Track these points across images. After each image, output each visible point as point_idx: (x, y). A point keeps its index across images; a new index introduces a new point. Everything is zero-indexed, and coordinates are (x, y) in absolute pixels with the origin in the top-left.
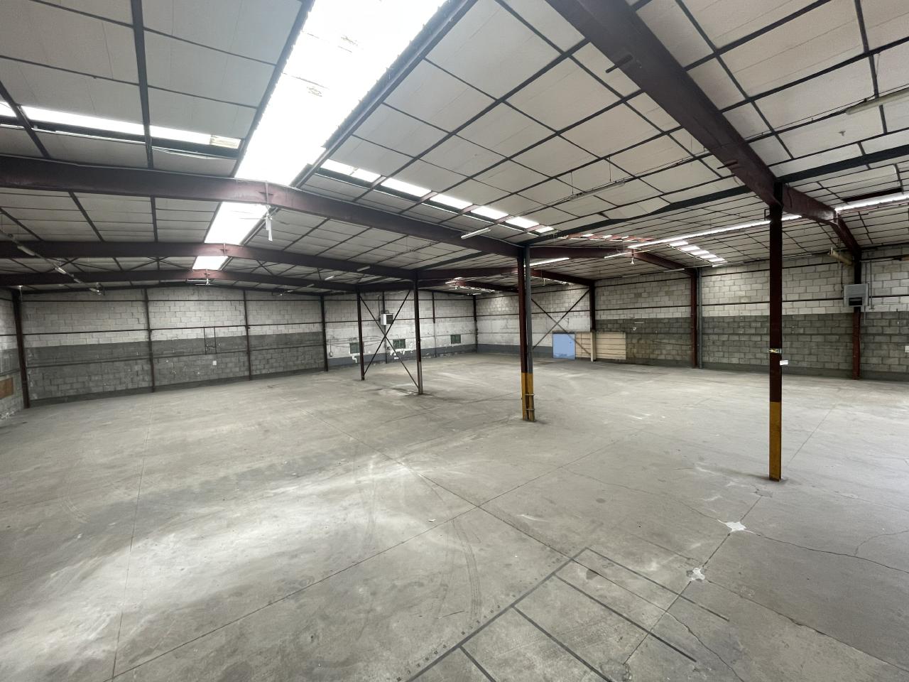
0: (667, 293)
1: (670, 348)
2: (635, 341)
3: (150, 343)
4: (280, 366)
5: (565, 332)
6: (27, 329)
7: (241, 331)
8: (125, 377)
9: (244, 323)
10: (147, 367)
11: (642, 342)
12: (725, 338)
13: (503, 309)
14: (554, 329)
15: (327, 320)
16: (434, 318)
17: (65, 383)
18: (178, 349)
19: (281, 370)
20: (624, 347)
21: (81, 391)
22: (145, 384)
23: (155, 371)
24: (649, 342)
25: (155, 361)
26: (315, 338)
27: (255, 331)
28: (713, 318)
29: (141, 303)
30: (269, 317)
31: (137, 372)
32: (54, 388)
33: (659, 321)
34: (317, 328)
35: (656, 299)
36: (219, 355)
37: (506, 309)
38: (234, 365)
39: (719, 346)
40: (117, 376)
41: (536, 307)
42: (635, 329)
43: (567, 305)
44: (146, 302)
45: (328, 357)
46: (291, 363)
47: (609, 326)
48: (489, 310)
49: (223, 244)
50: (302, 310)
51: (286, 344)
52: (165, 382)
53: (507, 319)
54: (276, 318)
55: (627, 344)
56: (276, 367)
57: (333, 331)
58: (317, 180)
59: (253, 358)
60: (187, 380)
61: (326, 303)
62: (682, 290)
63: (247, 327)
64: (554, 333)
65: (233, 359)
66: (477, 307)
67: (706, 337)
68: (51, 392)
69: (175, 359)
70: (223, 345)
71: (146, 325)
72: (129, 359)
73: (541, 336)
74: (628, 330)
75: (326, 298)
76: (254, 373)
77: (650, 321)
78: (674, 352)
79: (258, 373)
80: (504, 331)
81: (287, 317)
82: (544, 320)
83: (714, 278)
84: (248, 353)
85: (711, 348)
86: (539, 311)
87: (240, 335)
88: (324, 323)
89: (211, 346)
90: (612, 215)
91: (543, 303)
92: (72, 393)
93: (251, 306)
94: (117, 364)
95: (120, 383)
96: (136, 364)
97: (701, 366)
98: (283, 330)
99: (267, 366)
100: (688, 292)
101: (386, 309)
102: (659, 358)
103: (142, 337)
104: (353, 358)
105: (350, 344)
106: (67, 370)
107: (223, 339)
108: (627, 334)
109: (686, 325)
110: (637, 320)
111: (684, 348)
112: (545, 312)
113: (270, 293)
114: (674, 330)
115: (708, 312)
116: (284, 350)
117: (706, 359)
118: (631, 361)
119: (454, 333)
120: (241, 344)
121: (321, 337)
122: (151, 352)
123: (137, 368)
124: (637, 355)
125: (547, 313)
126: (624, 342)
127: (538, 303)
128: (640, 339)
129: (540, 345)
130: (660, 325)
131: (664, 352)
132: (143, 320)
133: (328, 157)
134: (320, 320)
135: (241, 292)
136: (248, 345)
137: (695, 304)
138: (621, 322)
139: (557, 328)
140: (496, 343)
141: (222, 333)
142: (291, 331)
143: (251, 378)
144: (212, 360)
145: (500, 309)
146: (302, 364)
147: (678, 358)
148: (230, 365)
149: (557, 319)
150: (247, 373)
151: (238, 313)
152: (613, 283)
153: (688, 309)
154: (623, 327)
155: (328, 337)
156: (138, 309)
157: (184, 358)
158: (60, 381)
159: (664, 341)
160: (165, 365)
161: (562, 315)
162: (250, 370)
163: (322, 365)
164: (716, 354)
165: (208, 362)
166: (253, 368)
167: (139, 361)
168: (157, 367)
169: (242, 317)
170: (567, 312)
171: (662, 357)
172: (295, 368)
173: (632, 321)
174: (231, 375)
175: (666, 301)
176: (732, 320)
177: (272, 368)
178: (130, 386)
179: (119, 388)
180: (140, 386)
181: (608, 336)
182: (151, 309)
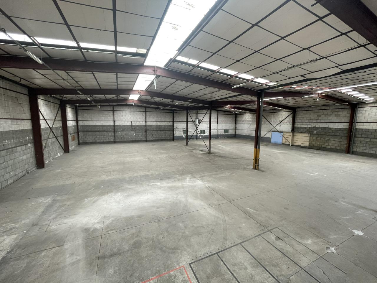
0: (336, 115)
1: (334, 143)
2: (314, 138)
3: (114, 126)
4: (157, 137)
5: (278, 132)
6: (79, 119)
7: (143, 123)
8: (107, 137)
9: (145, 120)
10: (113, 134)
11: (319, 138)
12: (368, 140)
13: (249, 119)
14: (273, 130)
15: (174, 120)
16: (218, 122)
17: (89, 138)
18: (124, 128)
19: (157, 139)
20: (308, 141)
21: (94, 141)
22: (112, 140)
23: (116, 136)
24: (322, 139)
25: (116, 132)
26: (170, 127)
27: (149, 123)
28: (362, 129)
29: (112, 111)
30: (154, 118)
31: (110, 136)
32: (86, 139)
33: (330, 129)
34: (171, 123)
35: (329, 118)
36: (136, 132)
37: (250, 120)
38: (141, 136)
39: (363, 144)
40: (104, 136)
41: (265, 119)
42: (315, 132)
43: (280, 119)
44: (113, 111)
45: (174, 135)
46: (161, 136)
47: (301, 130)
48: (242, 120)
49: (139, 90)
50: (166, 116)
51: (159, 129)
52: (118, 140)
53: (250, 124)
54: (156, 119)
55: (310, 139)
56: (155, 138)
57: (177, 125)
58: (174, 64)
59: (147, 133)
60: (125, 140)
61: (174, 114)
62: (345, 115)
63: (146, 122)
64: (273, 131)
65: (141, 133)
66: (237, 118)
67: (356, 139)
68: (85, 140)
69: (122, 132)
70: (138, 128)
71: (113, 119)
72: (108, 131)
73: (266, 132)
74: (311, 133)
75: (175, 112)
76: (148, 139)
77: (325, 129)
78: (336, 145)
79: (149, 139)
80: (248, 129)
81: (160, 119)
82: (268, 125)
83: (366, 109)
84: (146, 131)
85: (359, 145)
86: (266, 121)
87: (143, 125)
88: (173, 122)
89: (133, 128)
90: (308, 77)
91: (269, 117)
92: (91, 141)
93: (148, 114)
94: (104, 132)
95: (105, 139)
96: (110, 133)
97: (351, 153)
98: (158, 123)
99: (152, 137)
100: (349, 116)
101: (198, 117)
102: (327, 147)
103: (112, 123)
104: (184, 136)
105: (183, 131)
106: (90, 133)
107: (138, 126)
108: (311, 134)
109: (345, 132)
110: (317, 128)
111: (342, 143)
112: (269, 122)
113: (154, 109)
114: (338, 134)
115: (359, 126)
116: (159, 131)
117: (355, 150)
118: (311, 147)
119: (226, 129)
120: (144, 128)
121: (172, 127)
122: (114, 129)
123: (110, 134)
124: (315, 145)
125: (270, 122)
126: (308, 138)
127: (266, 117)
128: (318, 137)
129: (265, 136)
130: (330, 131)
131: (330, 144)
132: (112, 117)
133: (179, 55)
134: (172, 120)
135: (144, 108)
136: (146, 129)
137: (352, 120)
138: (308, 128)
139: (274, 129)
140: (244, 134)
141: (138, 123)
142: (161, 124)
143: (146, 141)
144: (134, 133)
145: (247, 120)
146: (164, 137)
147: (338, 148)
148: (140, 136)
149: (274, 126)
150: (145, 139)
151: (143, 116)
152: (306, 109)
153: (348, 124)
154: (309, 131)
155: (175, 127)
156: (111, 113)
157: (125, 132)
158: (88, 137)
159: (331, 139)
160: (119, 134)
161: (277, 123)
162: (146, 138)
163: (172, 138)
164: (361, 148)
165: (133, 134)
166: (147, 137)
167: (111, 132)
168: (116, 134)
169: (144, 118)
170: (280, 122)
171: (329, 147)
172: (162, 139)
173: (314, 128)
174: (140, 139)
175: (335, 119)
176: (374, 131)
177: (154, 138)
178: (108, 141)
179: (105, 141)
180: (111, 141)
181: (300, 134)
182: (115, 114)
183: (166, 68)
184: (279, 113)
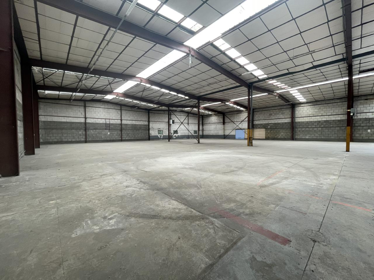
0: (282, 114)
1: (282, 134)
2: (269, 131)
3: (85, 123)
4: (132, 137)
5: (241, 129)
6: (41, 113)
7: (119, 122)
8: (76, 136)
9: (120, 119)
10: (84, 133)
11: (272, 132)
12: (304, 129)
13: (215, 121)
14: (236, 128)
15: (150, 120)
16: (188, 123)
17: (53, 136)
18: (96, 126)
19: (132, 138)
20: (265, 134)
21: (60, 140)
22: (83, 140)
23: (87, 135)
24: (274, 131)
25: (87, 130)
26: (146, 127)
27: (124, 122)
28: (299, 122)
29: (83, 107)
30: (129, 117)
31: (80, 134)
32: (49, 138)
33: (279, 124)
34: (146, 123)
35: (278, 116)
36: (111, 130)
37: (216, 121)
38: (116, 134)
39: (301, 132)
40: (73, 135)
41: (229, 120)
42: (269, 127)
43: (242, 119)
44: (85, 107)
45: (150, 135)
46: (136, 136)
47: (259, 126)
48: (209, 122)
49: (141, 78)
50: (141, 115)
51: (135, 128)
52: (90, 139)
53: (216, 125)
54: (131, 118)
55: (266, 133)
56: (131, 137)
57: (152, 125)
59: (123, 133)
60: (98, 139)
61: (150, 114)
62: (288, 112)
63: (121, 120)
64: (236, 129)
65: (116, 133)
66: (204, 121)
67: (296, 129)
68: (48, 139)
69: (94, 130)
70: (112, 126)
71: (84, 116)
72: (77, 129)
73: (231, 131)
74: (266, 128)
75: (150, 111)
76: (123, 139)
77: (275, 124)
78: (284, 135)
79: (124, 139)
80: (215, 129)
81: (136, 118)
82: (232, 125)
83: (300, 108)
84: (121, 130)
85: (298, 133)
86: (230, 121)
87: (118, 123)
88: (149, 122)
89: (108, 127)
91: (232, 118)
92: (56, 140)
93: (123, 112)
94: (73, 130)
95: (74, 138)
96: (80, 131)
97: (294, 140)
98: (134, 123)
99: (128, 137)
100: (290, 113)
101: (171, 118)
102: (278, 137)
103: (83, 120)
104: (159, 136)
105: (158, 131)
106: (54, 131)
107: (112, 124)
108: (266, 129)
109: (289, 125)
110: (270, 124)
111: (288, 133)
112: (232, 122)
113: (130, 108)
114: (284, 127)
115: (297, 120)
116: (135, 131)
117: (296, 137)
118: (267, 139)
119: (195, 130)
120: (119, 127)
121: (148, 127)
122: (86, 126)
123: (80, 133)
124: (270, 137)
125: (233, 122)
126: (265, 132)
127: (230, 118)
128: (271, 131)
129: (230, 134)
130: (279, 125)
131: (280, 135)
132: (83, 114)
133: (221, 38)
134: (148, 120)
135: (120, 106)
136: (121, 128)
137: (293, 117)
138: (264, 125)
139: (237, 128)
140: (211, 134)
141: (112, 122)
142: (137, 124)
143: (122, 140)
144: (108, 132)
145: (213, 121)
146: (140, 137)
147: (286, 137)
148: (114, 135)
149: (237, 124)
150: (120, 139)
151: (118, 114)
152: (261, 110)
153: (290, 119)
154: (264, 126)
155: (150, 127)
156: (82, 109)
157: (97, 130)
158: (51, 135)
159: (280, 131)
160: (91, 132)
161: (240, 122)
162: (121, 137)
163: (148, 138)
164: (300, 135)
165: (107, 133)
166: (123, 136)
167: (81, 130)
168: (88, 133)
169: (120, 116)
170: (242, 121)
171: (280, 137)
172: (138, 138)
173: (268, 124)
174: (114, 139)
175: (282, 116)
176: (306, 123)
177: (129, 137)
178: (77, 140)
179: (73, 140)
180: (81, 140)
181: (258, 130)
182: (87, 110)
183: (198, 50)
184: (240, 114)
